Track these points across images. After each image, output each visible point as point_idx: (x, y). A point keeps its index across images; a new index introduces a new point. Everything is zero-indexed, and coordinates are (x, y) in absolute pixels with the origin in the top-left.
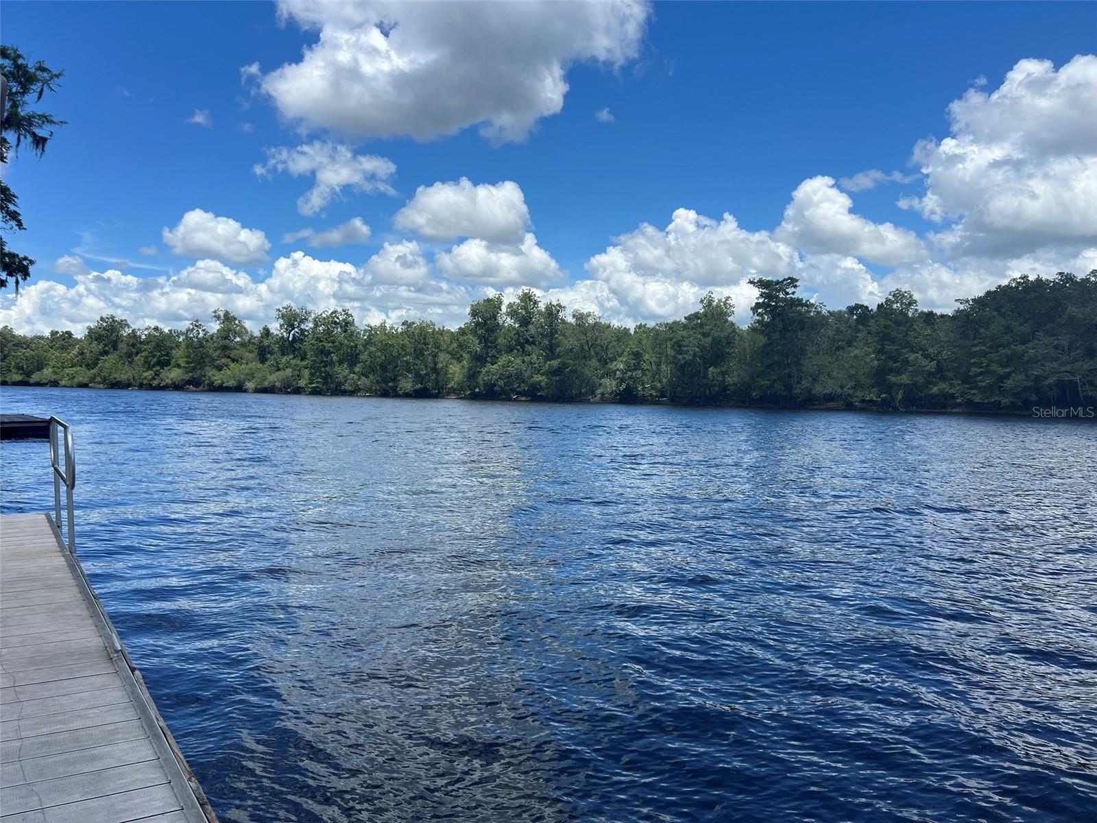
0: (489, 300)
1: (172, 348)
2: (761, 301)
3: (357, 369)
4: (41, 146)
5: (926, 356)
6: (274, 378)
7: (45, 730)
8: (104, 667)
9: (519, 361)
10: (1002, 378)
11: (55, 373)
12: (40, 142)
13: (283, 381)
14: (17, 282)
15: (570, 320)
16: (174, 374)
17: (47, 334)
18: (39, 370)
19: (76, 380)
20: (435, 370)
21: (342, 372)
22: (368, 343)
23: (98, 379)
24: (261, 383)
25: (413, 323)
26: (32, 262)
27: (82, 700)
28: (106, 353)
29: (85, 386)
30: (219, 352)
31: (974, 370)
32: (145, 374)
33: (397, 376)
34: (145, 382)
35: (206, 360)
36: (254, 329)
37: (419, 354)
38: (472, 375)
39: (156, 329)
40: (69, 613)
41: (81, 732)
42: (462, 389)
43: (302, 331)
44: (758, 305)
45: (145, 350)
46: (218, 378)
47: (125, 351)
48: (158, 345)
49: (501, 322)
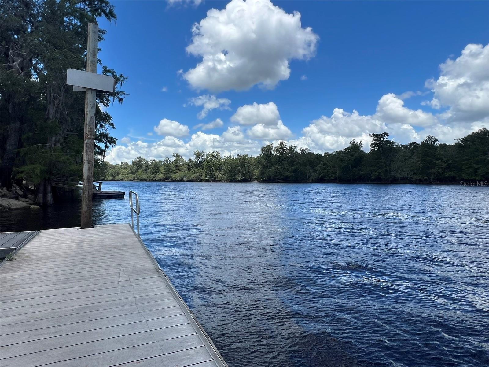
0: (268, 146)
1: (159, 167)
2: (374, 142)
3: (221, 172)
4: (121, 101)
5: (442, 162)
6: (193, 176)
7: (142, 295)
8: (156, 275)
9: (279, 167)
10: (476, 169)
11: (122, 176)
12: (121, 100)
13: (196, 177)
14: (112, 146)
15: (299, 152)
16: (160, 176)
17: (120, 163)
18: (118, 176)
19: (129, 179)
20: (249, 172)
21: (216, 173)
22: (225, 162)
23: (136, 178)
24: (189, 178)
25: (241, 155)
26: (117, 140)
27: (151, 285)
28: (138, 169)
29: (132, 180)
30: (175, 168)
31: (464, 167)
32: (151, 176)
33: (235, 174)
34: (151, 179)
35: (171, 171)
36: (186, 159)
37: (243, 166)
38: (262, 173)
39: (154, 160)
40: (142, 256)
41: (153, 296)
42: (259, 178)
43: (202, 159)
44: (373, 144)
45: (151, 168)
46: (174, 176)
47: (144, 168)
48: (155, 166)
49: (273, 154)
